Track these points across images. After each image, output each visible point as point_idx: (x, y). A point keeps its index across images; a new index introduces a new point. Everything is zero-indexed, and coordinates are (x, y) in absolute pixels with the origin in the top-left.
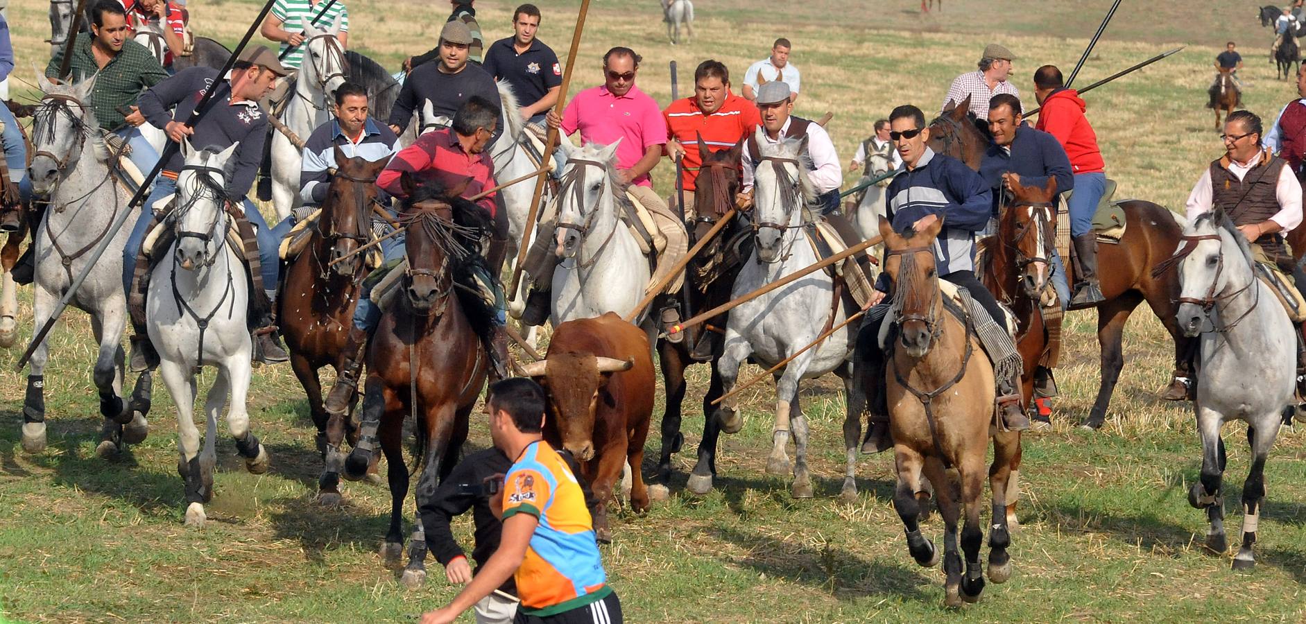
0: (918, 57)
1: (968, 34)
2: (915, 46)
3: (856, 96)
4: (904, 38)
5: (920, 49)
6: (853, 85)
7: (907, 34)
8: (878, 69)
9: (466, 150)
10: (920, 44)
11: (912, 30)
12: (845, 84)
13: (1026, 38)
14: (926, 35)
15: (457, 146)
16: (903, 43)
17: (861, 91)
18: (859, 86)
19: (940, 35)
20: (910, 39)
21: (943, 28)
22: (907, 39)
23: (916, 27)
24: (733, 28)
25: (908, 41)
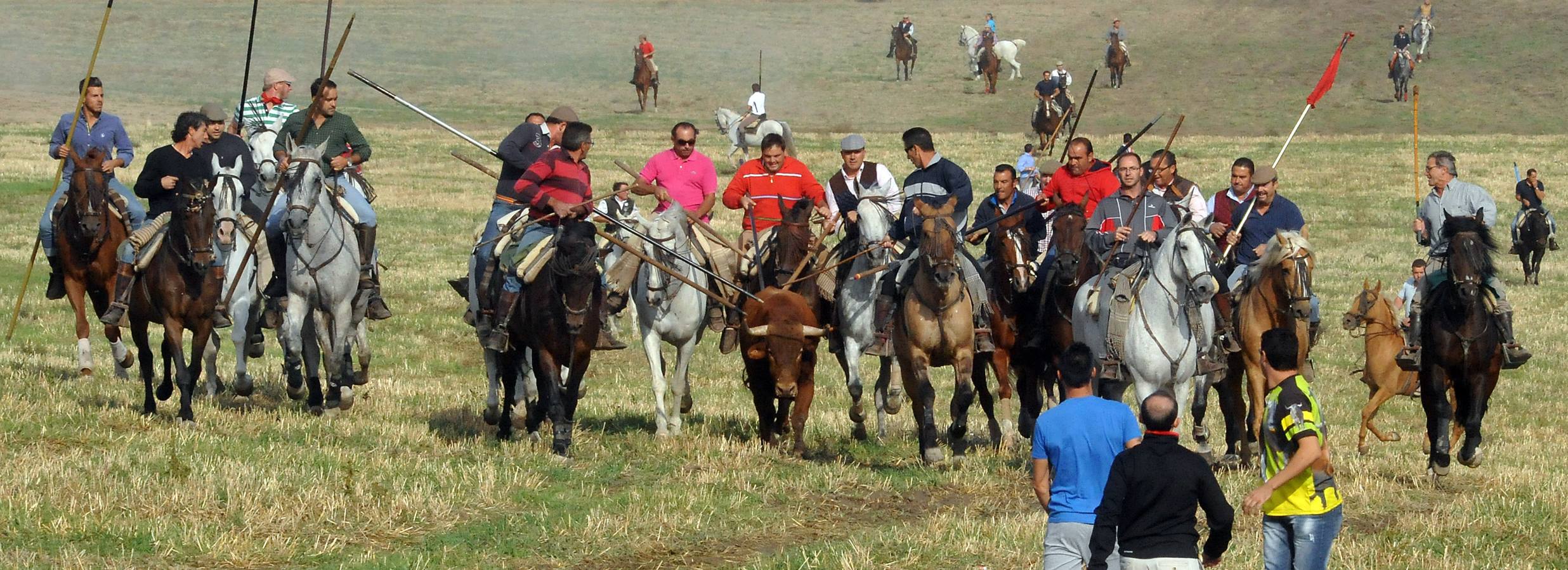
1: (884, 132)
2: (822, 149)
7: (812, 136)
16: (809, 147)
20: (817, 141)
21: (854, 127)
22: (813, 141)
23: (822, 127)
24: (609, 137)
25: (815, 144)
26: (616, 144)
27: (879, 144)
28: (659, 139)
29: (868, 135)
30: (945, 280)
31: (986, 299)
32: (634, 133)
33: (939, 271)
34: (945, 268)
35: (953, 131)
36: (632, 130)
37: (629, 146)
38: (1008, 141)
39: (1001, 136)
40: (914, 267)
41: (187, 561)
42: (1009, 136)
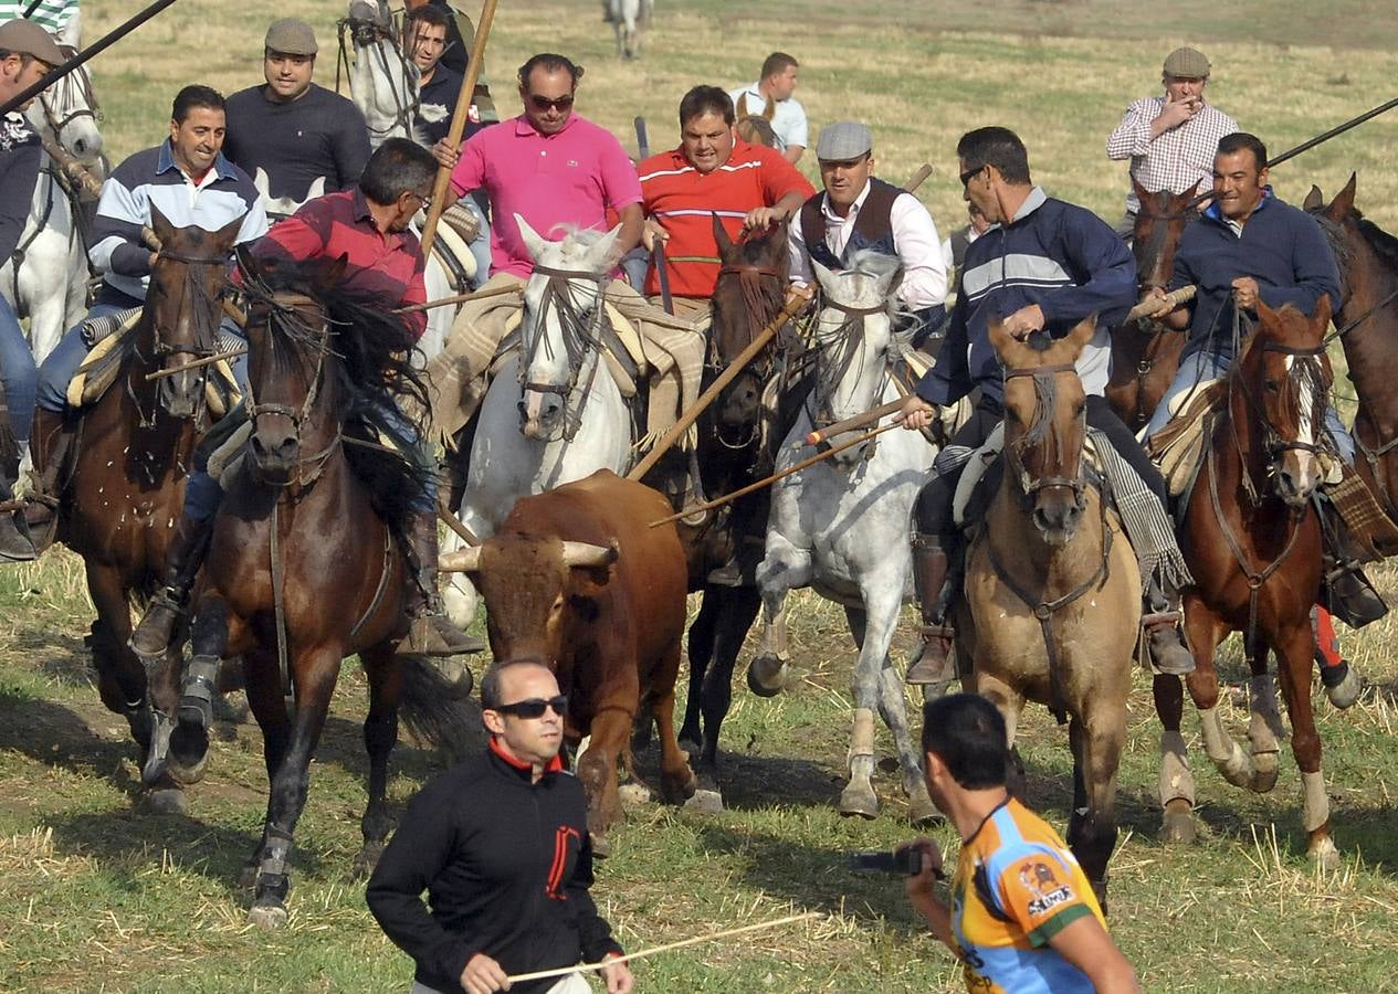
0: (1033, 80)
1: (1121, 38)
2: (1028, 60)
3: (927, 147)
4: (1008, 46)
5: (1036, 66)
6: (922, 128)
7: (1014, 40)
8: (966, 100)
9: (381, 228)
10: (1036, 55)
11: (1023, 33)
12: (908, 126)
13: (1219, 46)
14: (1048, 42)
15: (367, 222)
16: (1007, 55)
17: (935, 139)
18: (932, 130)
19: (1071, 41)
20: (1020, 48)
21: (1076, 29)
22: (1014, 48)
23: (1030, 28)
24: (714, 29)
25: (1017, 52)
26: (723, 38)
27: (1112, 56)
28: (785, 34)
29: (1097, 42)
30: (1058, 525)
31: (1174, 544)
32: (750, 25)
33: (1045, 503)
34: (1057, 496)
35: (1222, 41)
36: (747, 18)
37: (742, 42)
38: (1306, 59)
39: (1294, 50)
40: (997, 469)
41: (70, 620)
42: (1306, 52)
